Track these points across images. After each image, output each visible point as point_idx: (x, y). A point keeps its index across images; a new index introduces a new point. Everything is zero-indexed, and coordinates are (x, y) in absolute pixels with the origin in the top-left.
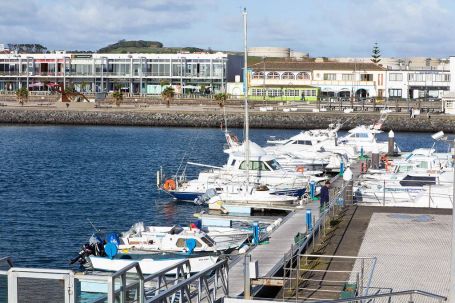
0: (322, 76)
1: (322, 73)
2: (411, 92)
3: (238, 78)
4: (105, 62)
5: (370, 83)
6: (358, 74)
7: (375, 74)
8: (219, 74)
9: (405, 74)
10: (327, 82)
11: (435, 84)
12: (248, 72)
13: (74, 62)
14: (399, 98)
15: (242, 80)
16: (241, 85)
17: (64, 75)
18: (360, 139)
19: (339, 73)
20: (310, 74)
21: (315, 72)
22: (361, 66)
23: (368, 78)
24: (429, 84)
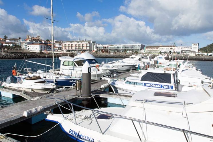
0: (161, 49)
1: (161, 48)
2: (182, 52)
3: (143, 49)
4: (117, 46)
5: (172, 50)
6: (170, 48)
7: (173, 48)
8: (139, 48)
9: (181, 48)
10: (162, 50)
11: (188, 50)
12: (145, 48)
13: (111, 46)
14: (179, 53)
15: (144, 50)
16: (144, 51)
17: (109, 49)
18: (160, 59)
19: (165, 48)
20: (158, 48)
21: (160, 48)
22: (171, 46)
23: (172, 49)
24: (187, 50)
